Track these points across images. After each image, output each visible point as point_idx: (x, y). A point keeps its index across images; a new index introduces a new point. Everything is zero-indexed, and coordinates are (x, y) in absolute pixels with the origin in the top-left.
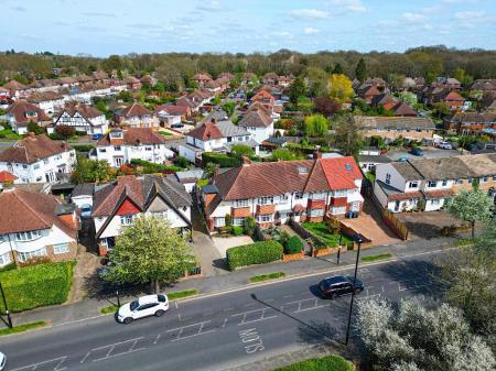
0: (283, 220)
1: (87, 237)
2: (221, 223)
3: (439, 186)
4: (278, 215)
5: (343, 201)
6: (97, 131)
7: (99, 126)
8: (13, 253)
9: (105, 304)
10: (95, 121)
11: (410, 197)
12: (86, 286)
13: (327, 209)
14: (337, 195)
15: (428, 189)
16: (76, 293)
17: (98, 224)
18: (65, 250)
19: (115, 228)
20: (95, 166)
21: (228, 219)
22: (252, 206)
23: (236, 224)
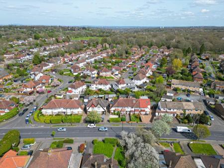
0: (128, 113)
1: (85, 110)
2: (112, 112)
3: (172, 110)
4: (126, 112)
5: (144, 111)
6: (93, 76)
7: (94, 74)
8: (72, 112)
9: (86, 124)
10: (93, 73)
11: (163, 112)
12: (84, 121)
13: (140, 112)
14: (142, 109)
15: (168, 111)
16: (82, 121)
17: (87, 108)
18: (81, 113)
19: (90, 110)
20: (90, 91)
21: (114, 111)
22: (120, 109)
23: (116, 112)
